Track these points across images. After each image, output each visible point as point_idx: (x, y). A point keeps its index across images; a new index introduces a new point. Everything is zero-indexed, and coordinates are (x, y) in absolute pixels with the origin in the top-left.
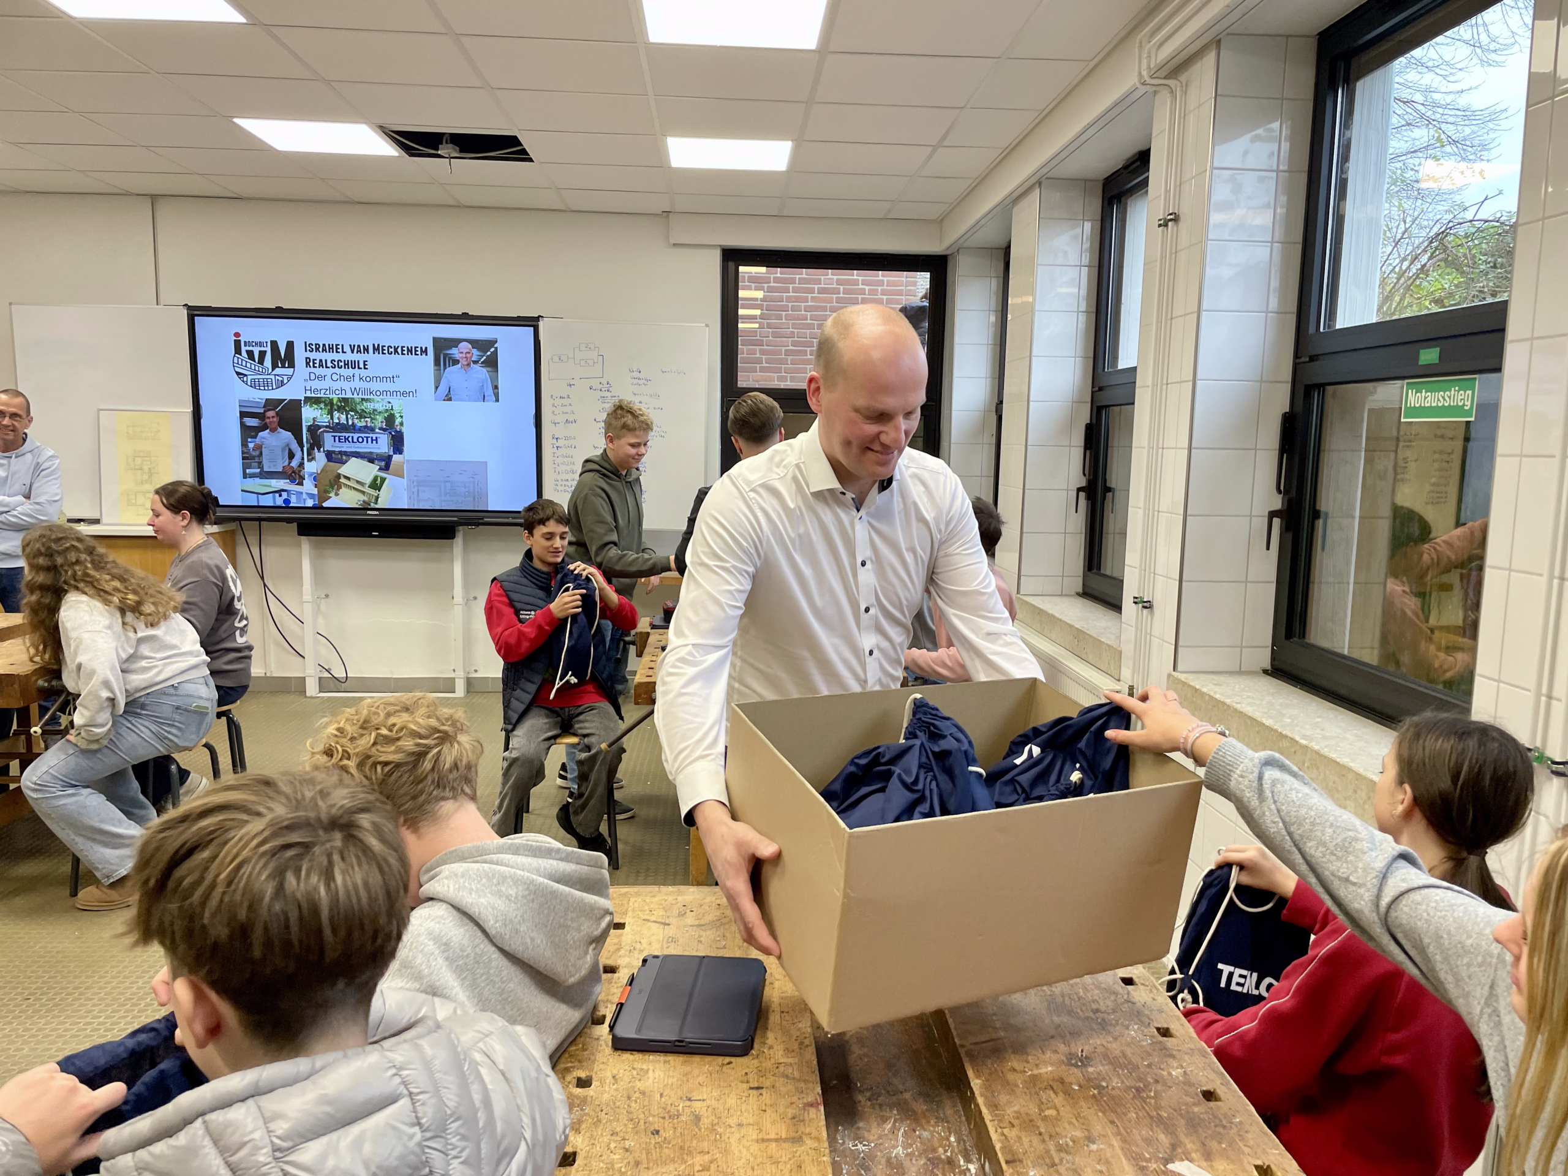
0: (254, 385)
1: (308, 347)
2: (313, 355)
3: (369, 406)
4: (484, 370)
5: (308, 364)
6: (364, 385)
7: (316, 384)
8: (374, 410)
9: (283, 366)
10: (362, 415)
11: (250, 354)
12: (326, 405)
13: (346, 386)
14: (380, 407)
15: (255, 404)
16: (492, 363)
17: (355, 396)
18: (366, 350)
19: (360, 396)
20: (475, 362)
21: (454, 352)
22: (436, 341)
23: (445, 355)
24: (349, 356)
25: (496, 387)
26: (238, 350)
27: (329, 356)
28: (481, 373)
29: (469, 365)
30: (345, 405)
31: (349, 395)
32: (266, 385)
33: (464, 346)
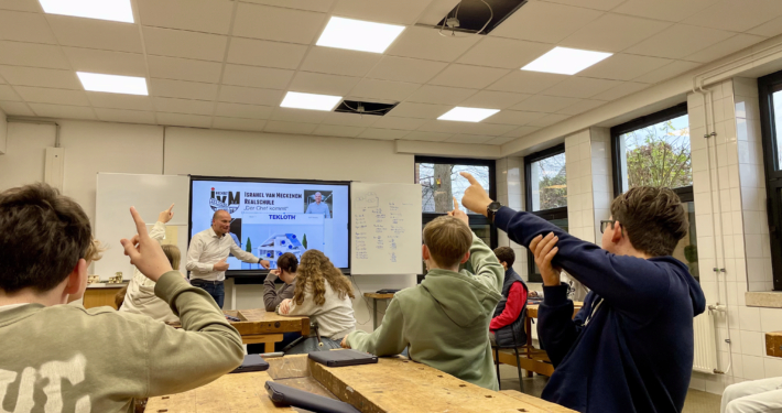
1: (247, 194)
2: (249, 198)
5: (246, 202)
6: (272, 212)
9: (234, 203)
11: (219, 198)
16: (330, 201)
18: (273, 196)
20: (322, 201)
21: (313, 196)
22: (305, 191)
23: (309, 198)
24: (266, 198)
25: (331, 212)
26: (213, 196)
27: (256, 199)
28: (325, 205)
29: (319, 202)
33: (318, 194)
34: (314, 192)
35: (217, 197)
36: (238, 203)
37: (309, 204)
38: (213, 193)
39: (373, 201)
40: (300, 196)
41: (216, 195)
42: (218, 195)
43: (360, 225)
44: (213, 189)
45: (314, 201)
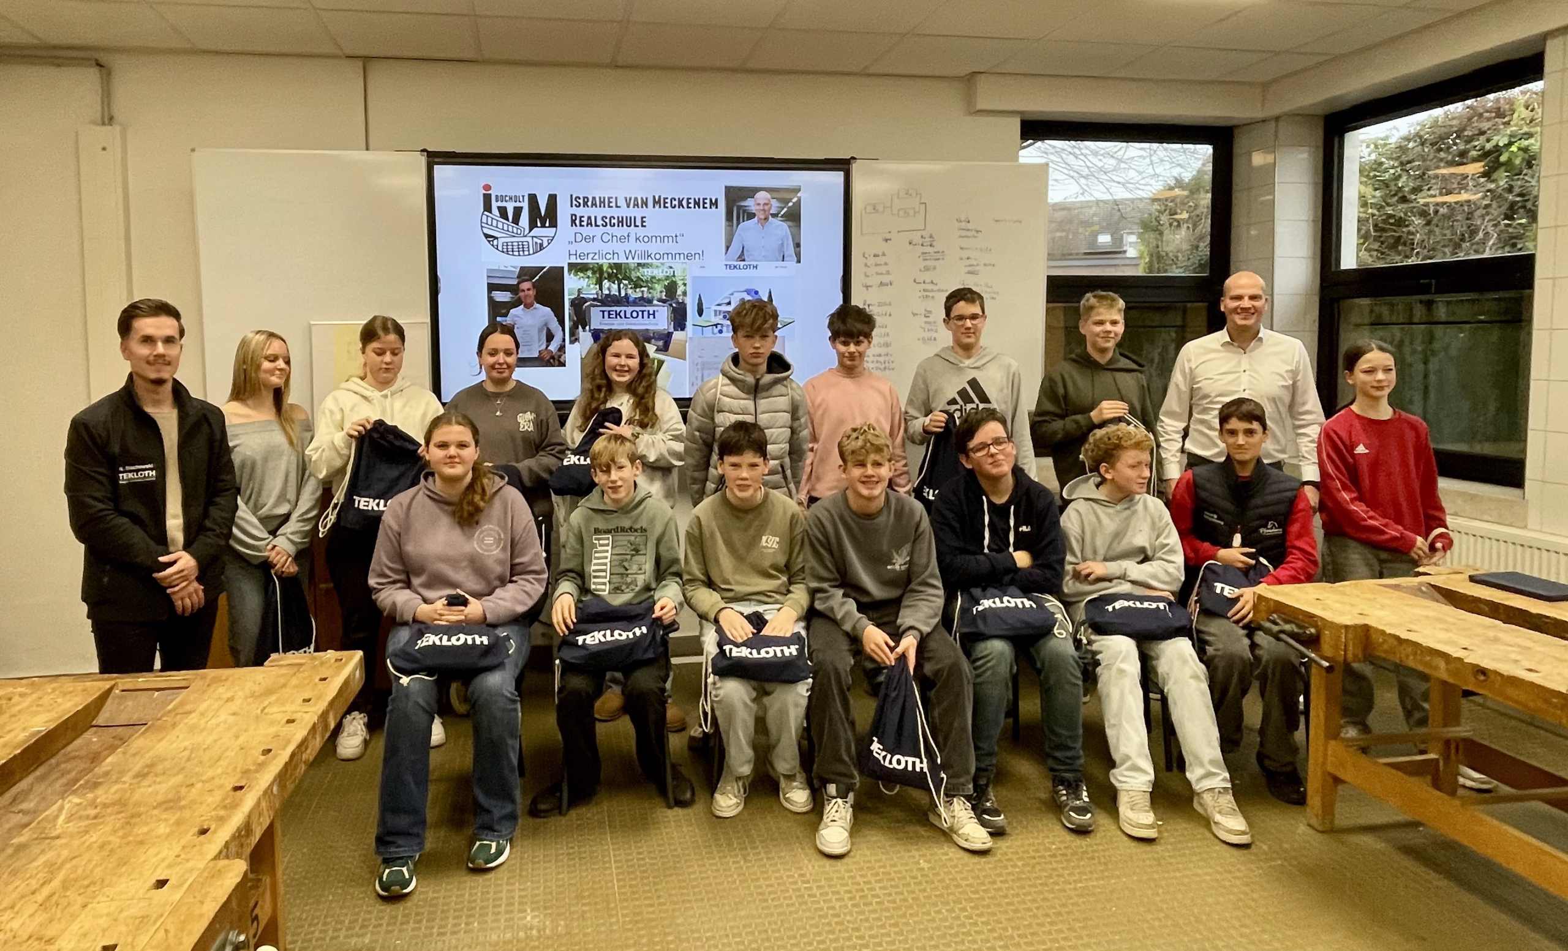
0: (507, 250)
1: (575, 201)
2: (581, 211)
3: (647, 273)
4: (785, 225)
5: (573, 222)
6: (640, 247)
7: (583, 247)
8: (653, 277)
9: (543, 226)
10: (637, 284)
11: (503, 212)
12: (594, 273)
13: (619, 247)
14: (659, 273)
15: (506, 274)
16: (793, 217)
17: (630, 260)
18: (645, 203)
19: (636, 261)
20: (774, 216)
21: (750, 204)
22: (728, 189)
23: (739, 207)
24: (624, 212)
25: (798, 245)
26: (488, 208)
27: (598, 212)
29: (766, 219)
30: (618, 272)
31: (623, 260)
32: (522, 249)
33: (762, 196)
34: (751, 192)
35: (499, 208)
36: (554, 224)
37: (738, 224)
38: (487, 199)
39: (911, 213)
40: (715, 204)
41: (495, 205)
42: (500, 204)
43: (875, 280)
44: (487, 187)
45: (751, 216)
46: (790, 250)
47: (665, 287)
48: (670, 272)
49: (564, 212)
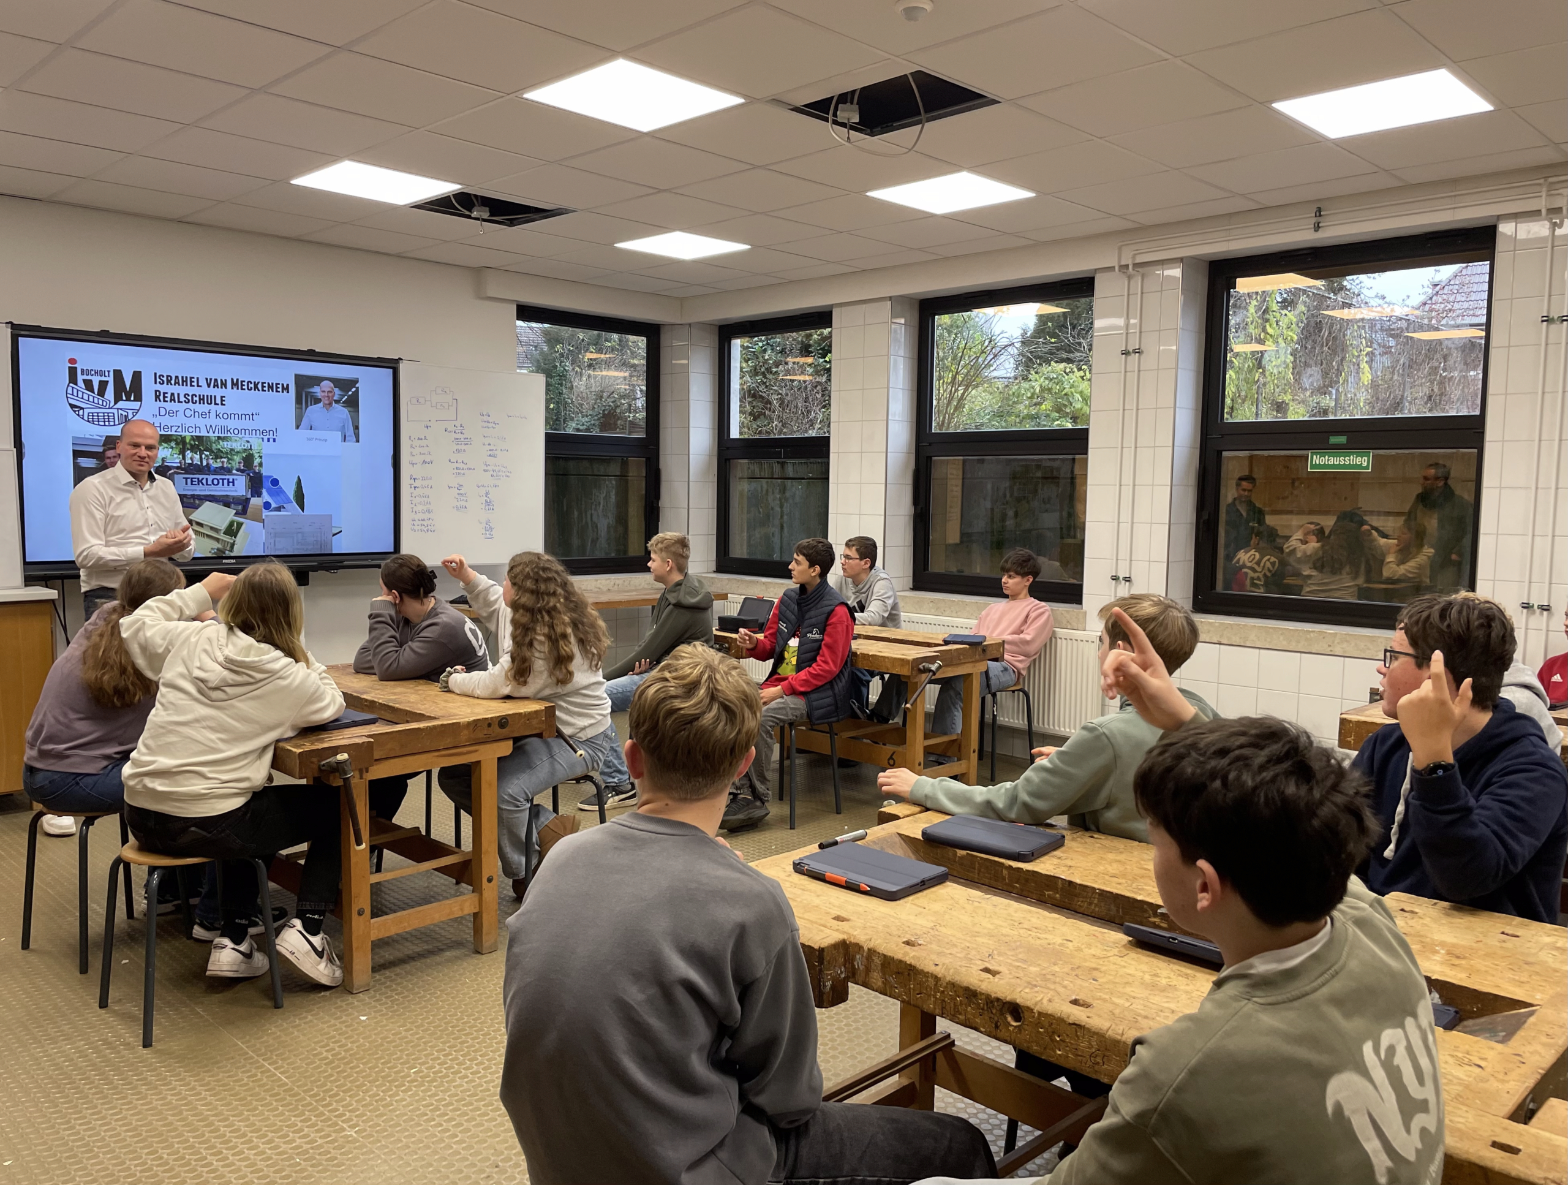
0: (91, 420)
1: (158, 378)
2: (163, 388)
3: (226, 445)
4: (346, 410)
5: (157, 398)
6: (221, 422)
7: (167, 421)
8: (232, 450)
10: (218, 455)
11: (88, 384)
12: (177, 444)
13: (201, 422)
14: (238, 446)
15: (93, 442)
17: (211, 434)
18: (224, 384)
19: (216, 434)
20: (337, 402)
21: (316, 390)
22: (298, 378)
24: (205, 391)
25: (356, 428)
26: (73, 379)
27: (181, 390)
28: (341, 412)
29: (330, 404)
30: (200, 444)
31: (204, 433)
32: (107, 420)
33: (326, 385)
34: (317, 380)
35: (84, 381)
36: (138, 398)
37: (307, 407)
38: (73, 372)
39: (446, 406)
40: (286, 389)
41: (80, 378)
42: (85, 377)
43: (418, 459)
44: (72, 361)
45: (317, 401)
46: (350, 431)
47: (244, 459)
48: (247, 446)
49: (148, 387)
